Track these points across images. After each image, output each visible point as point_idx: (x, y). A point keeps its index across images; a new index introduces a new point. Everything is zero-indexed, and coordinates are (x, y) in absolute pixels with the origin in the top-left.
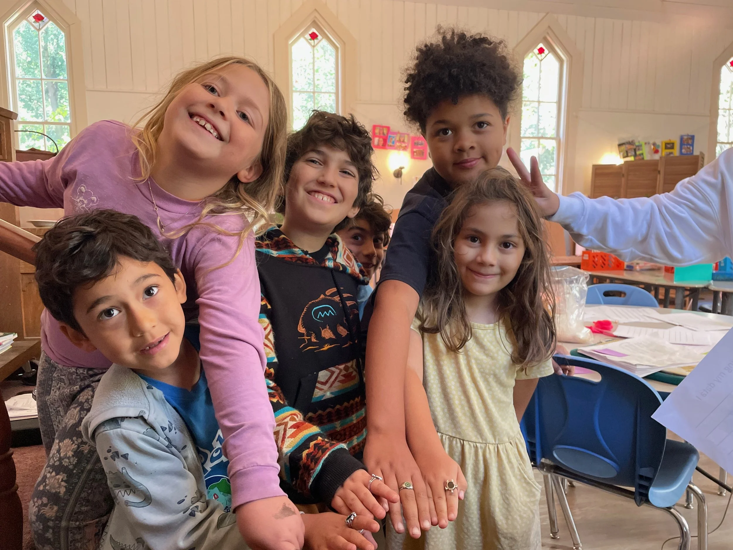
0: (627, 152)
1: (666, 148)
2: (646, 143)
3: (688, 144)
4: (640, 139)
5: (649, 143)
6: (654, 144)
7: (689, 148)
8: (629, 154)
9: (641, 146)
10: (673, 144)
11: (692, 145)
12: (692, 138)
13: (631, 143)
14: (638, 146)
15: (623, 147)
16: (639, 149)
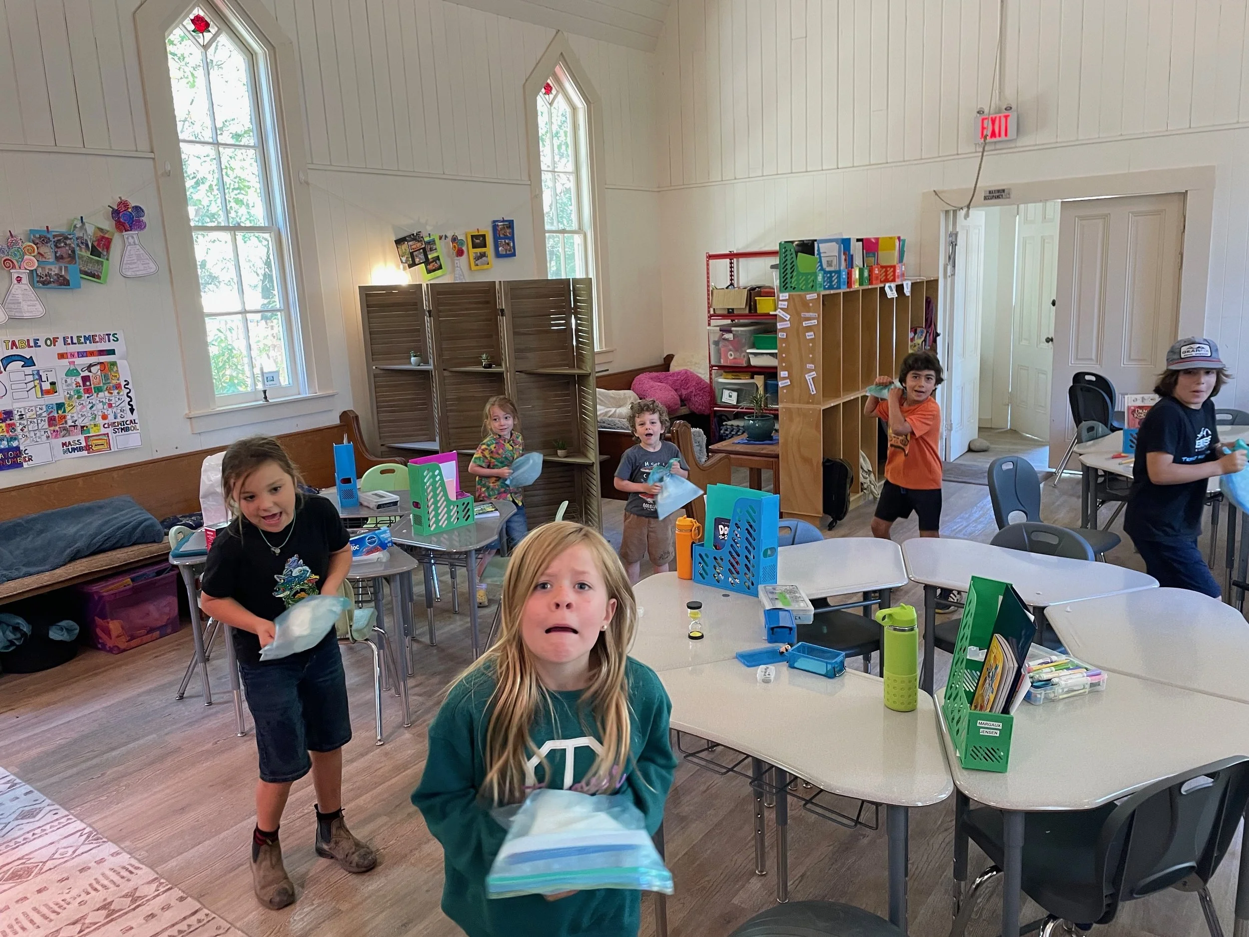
0: (412, 254)
1: (475, 246)
2: (441, 238)
3: (506, 237)
4: (429, 231)
5: (446, 237)
6: (454, 239)
7: (508, 244)
8: (417, 260)
9: (432, 242)
10: (484, 236)
11: (512, 238)
12: (510, 224)
13: (416, 237)
14: (428, 243)
15: (405, 246)
16: (431, 250)
